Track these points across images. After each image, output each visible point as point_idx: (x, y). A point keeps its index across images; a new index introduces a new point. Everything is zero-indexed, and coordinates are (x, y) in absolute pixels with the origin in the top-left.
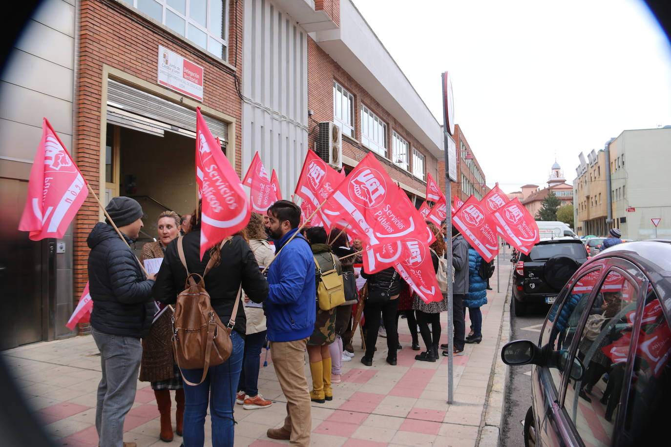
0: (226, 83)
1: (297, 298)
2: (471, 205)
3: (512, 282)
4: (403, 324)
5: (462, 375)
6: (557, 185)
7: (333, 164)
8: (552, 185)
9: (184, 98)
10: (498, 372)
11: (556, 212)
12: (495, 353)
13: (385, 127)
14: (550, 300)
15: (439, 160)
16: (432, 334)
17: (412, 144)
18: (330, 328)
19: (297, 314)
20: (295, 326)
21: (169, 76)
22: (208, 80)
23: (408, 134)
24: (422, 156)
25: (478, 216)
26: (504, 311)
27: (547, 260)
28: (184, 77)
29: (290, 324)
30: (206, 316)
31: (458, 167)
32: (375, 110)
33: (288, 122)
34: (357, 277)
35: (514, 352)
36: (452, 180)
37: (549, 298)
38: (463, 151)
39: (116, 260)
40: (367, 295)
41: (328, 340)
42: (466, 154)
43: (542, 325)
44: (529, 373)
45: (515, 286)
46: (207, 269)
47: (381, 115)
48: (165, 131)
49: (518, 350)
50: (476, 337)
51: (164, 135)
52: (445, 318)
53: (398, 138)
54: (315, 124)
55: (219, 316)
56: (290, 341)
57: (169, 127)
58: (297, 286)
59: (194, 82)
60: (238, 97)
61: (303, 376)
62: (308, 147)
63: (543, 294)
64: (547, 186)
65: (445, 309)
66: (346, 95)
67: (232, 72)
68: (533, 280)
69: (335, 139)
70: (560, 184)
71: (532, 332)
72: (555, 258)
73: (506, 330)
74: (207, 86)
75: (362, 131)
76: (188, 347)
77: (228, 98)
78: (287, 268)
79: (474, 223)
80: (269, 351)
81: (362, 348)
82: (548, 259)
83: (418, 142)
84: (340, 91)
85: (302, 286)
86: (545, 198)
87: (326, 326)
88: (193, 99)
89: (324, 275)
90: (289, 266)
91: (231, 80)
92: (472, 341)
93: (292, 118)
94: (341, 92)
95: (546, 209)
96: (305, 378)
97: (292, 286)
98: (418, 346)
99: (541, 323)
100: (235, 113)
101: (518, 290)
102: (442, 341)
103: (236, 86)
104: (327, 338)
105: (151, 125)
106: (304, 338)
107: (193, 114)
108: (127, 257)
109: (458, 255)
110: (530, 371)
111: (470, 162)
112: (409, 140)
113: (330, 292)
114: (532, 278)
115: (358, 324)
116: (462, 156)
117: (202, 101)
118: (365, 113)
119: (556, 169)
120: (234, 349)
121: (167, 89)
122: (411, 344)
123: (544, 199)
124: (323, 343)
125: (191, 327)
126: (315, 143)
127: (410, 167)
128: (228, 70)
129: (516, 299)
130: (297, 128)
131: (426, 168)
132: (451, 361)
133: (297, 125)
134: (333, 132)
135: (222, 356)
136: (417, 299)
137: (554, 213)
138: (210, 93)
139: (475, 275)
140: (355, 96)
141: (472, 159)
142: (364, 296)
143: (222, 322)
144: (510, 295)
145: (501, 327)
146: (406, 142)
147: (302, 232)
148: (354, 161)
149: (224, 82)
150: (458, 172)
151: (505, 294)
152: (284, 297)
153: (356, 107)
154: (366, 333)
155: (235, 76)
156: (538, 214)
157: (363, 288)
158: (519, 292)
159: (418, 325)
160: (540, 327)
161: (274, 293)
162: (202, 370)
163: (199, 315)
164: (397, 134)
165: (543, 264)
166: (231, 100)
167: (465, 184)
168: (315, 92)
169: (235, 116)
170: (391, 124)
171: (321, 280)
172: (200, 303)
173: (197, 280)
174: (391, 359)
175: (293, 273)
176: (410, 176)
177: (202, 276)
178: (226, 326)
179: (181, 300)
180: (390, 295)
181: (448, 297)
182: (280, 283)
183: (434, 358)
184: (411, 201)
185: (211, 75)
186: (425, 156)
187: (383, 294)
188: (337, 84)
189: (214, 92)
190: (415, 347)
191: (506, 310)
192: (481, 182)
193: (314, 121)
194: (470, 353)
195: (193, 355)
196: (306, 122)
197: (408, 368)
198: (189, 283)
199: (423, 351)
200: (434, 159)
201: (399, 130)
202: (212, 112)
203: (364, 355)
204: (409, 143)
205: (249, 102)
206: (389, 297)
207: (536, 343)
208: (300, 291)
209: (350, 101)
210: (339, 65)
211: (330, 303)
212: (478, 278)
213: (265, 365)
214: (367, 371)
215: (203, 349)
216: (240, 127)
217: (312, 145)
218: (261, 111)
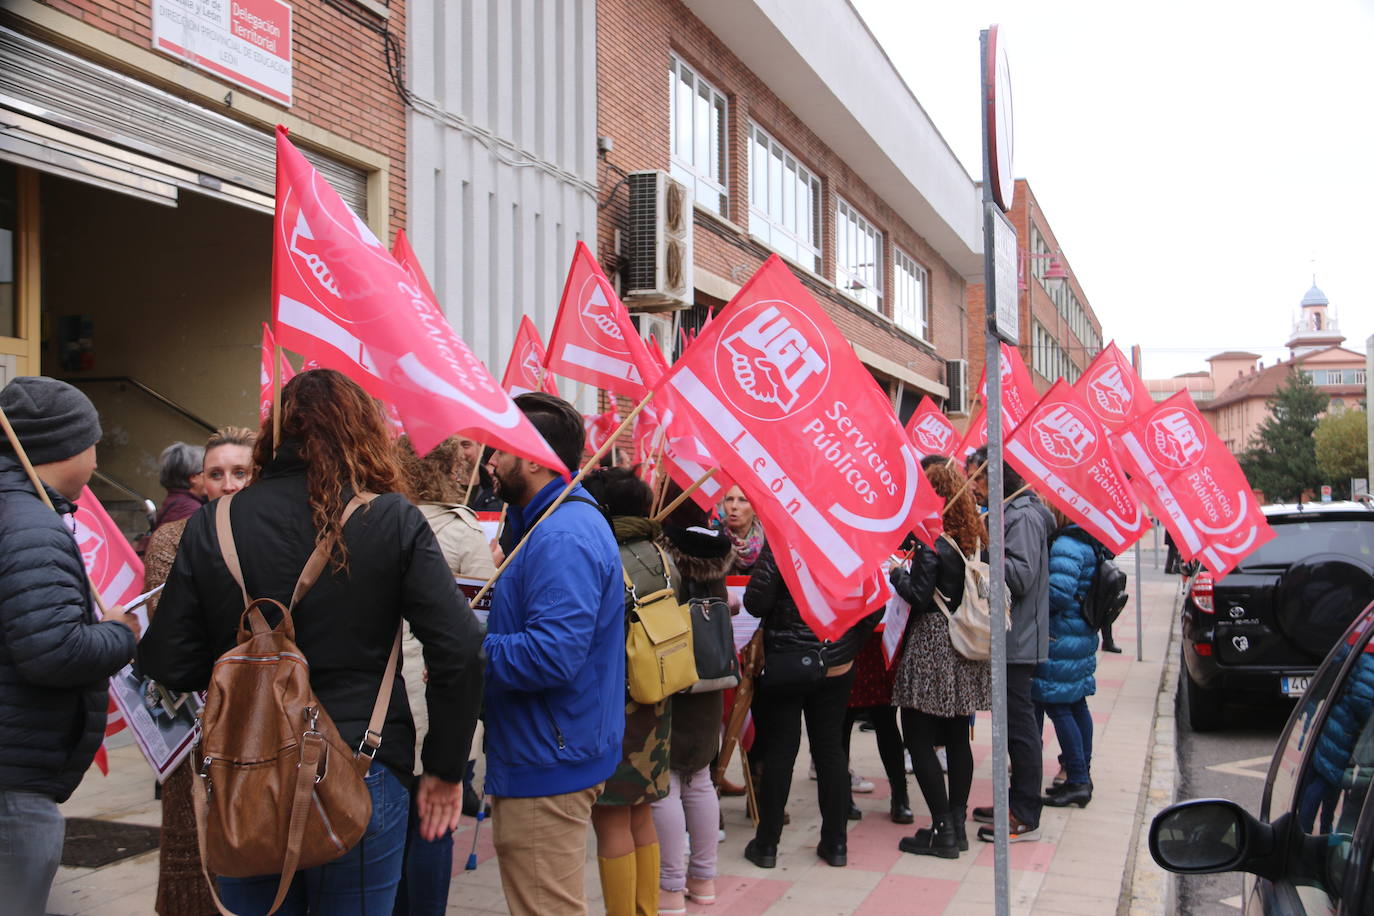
0: (361, 54)
1: (573, 670)
2: (1058, 406)
3: (1178, 631)
4: (864, 749)
5: (1036, 901)
6: (1317, 353)
7: (665, 293)
8: (1300, 352)
9: (235, 94)
10: (1144, 893)
11: (1312, 430)
12: (1132, 838)
13: (815, 188)
14: (1295, 687)
15: (970, 282)
16: (946, 777)
17: (891, 237)
18: (656, 754)
19: (571, 717)
20: (567, 750)
21: (189, 26)
22: (305, 42)
23: (882, 207)
24: (922, 270)
25: (1080, 437)
26: (1157, 715)
27: (1284, 570)
28: (233, 31)
29: (555, 747)
30: (295, 718)
31: (1023, 303)
32: (789, 139)
33: (541, 172)
34: (735, 611)
35: (1186, 833)
36: (1004, 340)
37: (1291, 681)
38: (1038, 256)
39: (23, 557)
40: (762, 662)
41: (651, 789)
42: (1048, 261)
43: (1269, 759)
44: (1236, 902)
45: (1189, 643)
46: (302, 585)
47: (806, 154)
48: (181, 191)
49: (1200, 829)
50: (1075, 789)
51: (177, 201)
52: (986, 733)
53: (853, 219)
54: (616, 179)
55: (335, 721)
56: (550, 795)
57: (194, 177)
58: (573, 639)
59: (265, 48)
60: (396, 97)
61: (580, 898)
62: (596, 242)
63: (1274, 669)
64: (1286, 356)
65: (984, 706)
66: (704, 95)
67: (376, 22)
68: (1243, 625)
69: (674, 220)
70: (1327, 350)
71: (1240, 778)
72: (1308, 563)
73: (1165, 770)
74: (305, 60)
75: (750, 200)
76: (239, 812)
77: (365, 99)
78: (545, 587)
79: (1069, 456)
80: (488, 824)
81: (748, 815)
82: (1287, 566)
83: (909, 229)
84: (689, 82)
85: (589, 638)
86: (1279, 391)
87: (646, 748)
88: (263, 99)
89: (644, 605)
90: (550, 582)
91: (374, 44)
92: (1064, 800)
93: (550, 157)
94: (692, 87)
95: (1283, 423)
96: (585, 905)
97: (560, 640)
98: (908, 813)
99: (1268, 755)
100: (388, 143)
101: (1198, 654)
102: (977, 799)
103: (388, 63)
104: (650, 783)
105: (136, 170)
106: (591, 787)
107: (264, 144)
108: (61, 548)
109: (1016, 552)
110: (1236, 894)
111: (1058, 288)
112: (883, 223)
113: (660, 652)
114: (1239, 622)
115: (737, 743)
116: (1034, 271)
117: (289, 105)
118: (759, 147)
119: (1316, 306)
120: (379, 817)
121: (182, 64)
122: (886, 806)
123: (1276, 393)
124: (637, 800)
125: (251, 750)
126: (617, 232)
127: (886, 303)
128: (364, 15)
129: (1191, 680)
130: (567, 188)
131: (930, 306)
132: (1002, 856)
133: (567, 181)
134: (669, 202)
135: (340, 837)
136: (906, 677)
137: (1308, 433)
138: (314, 83)
139: (1069, 613)
140: (731, 97)
141: (1064, 279)
142: (752, 666)
143: (344, 737)
144: (1175, 668)
145: (1149, 761)
146: (876, 231)
147: (586, 483)
148: (729, 283)
149: (356, 51)
150: (1022, 316)
151: (1159, 665)
152: (537, 669)
153: (733, 128)
154: (759, 771)
155: (385, 34)
156: (1258, 437)
157: (749, 645)
158: (1202, 661)
159: (906, 752)
160: (1266, 765)
161: (510, 660)
162: (276, 879)
163: (275, 714)
164: (850, 208)
165: (1271, 581)
166: (377, 105)
167: (1043, 350)
168: (617, 86)
169: (386, 151)
170: (835, 179)
171: (636, 618)
172: (279, 682)
173: (272, 617)
174: (832, 850)
175: (563, 601)
176: (885, 327)
177: (287, 606)
178: (355, 748)
179: (223, 674)
180: (828, 665)
181: (993, 670)
182: (524, 631)
183: (954, 846)
184: (889, 397)
185: (314, 28)
186: (929, 271)
187: (807, 661)
188: (680, 62)
189: (325, 79)
190: (899, 812)
191: (1161, 712)
192: (1088, 345)
193: (615, 169)
194: (1059, 836)
195: (253, 833)
196: (591, 173)
197: (878, 877)
198: (247, 626)
199: (922, 827)
200: (955, 278)
201: (856, 195)
202: (321, 138)
203: (752, 835)
204: (885, 233)
205: (428, 111)
206: (824, 670)
207: (1255, 812)
208: (582, 653)
209: (715, 112)
210: (685, 8)
211: (662, 682)
212: (1077, 622)
213: (471, 865)
214: (762, 883)
215: (282, 813)
216: (401, 181)
217: (609, 236)
218: (464, 137)
